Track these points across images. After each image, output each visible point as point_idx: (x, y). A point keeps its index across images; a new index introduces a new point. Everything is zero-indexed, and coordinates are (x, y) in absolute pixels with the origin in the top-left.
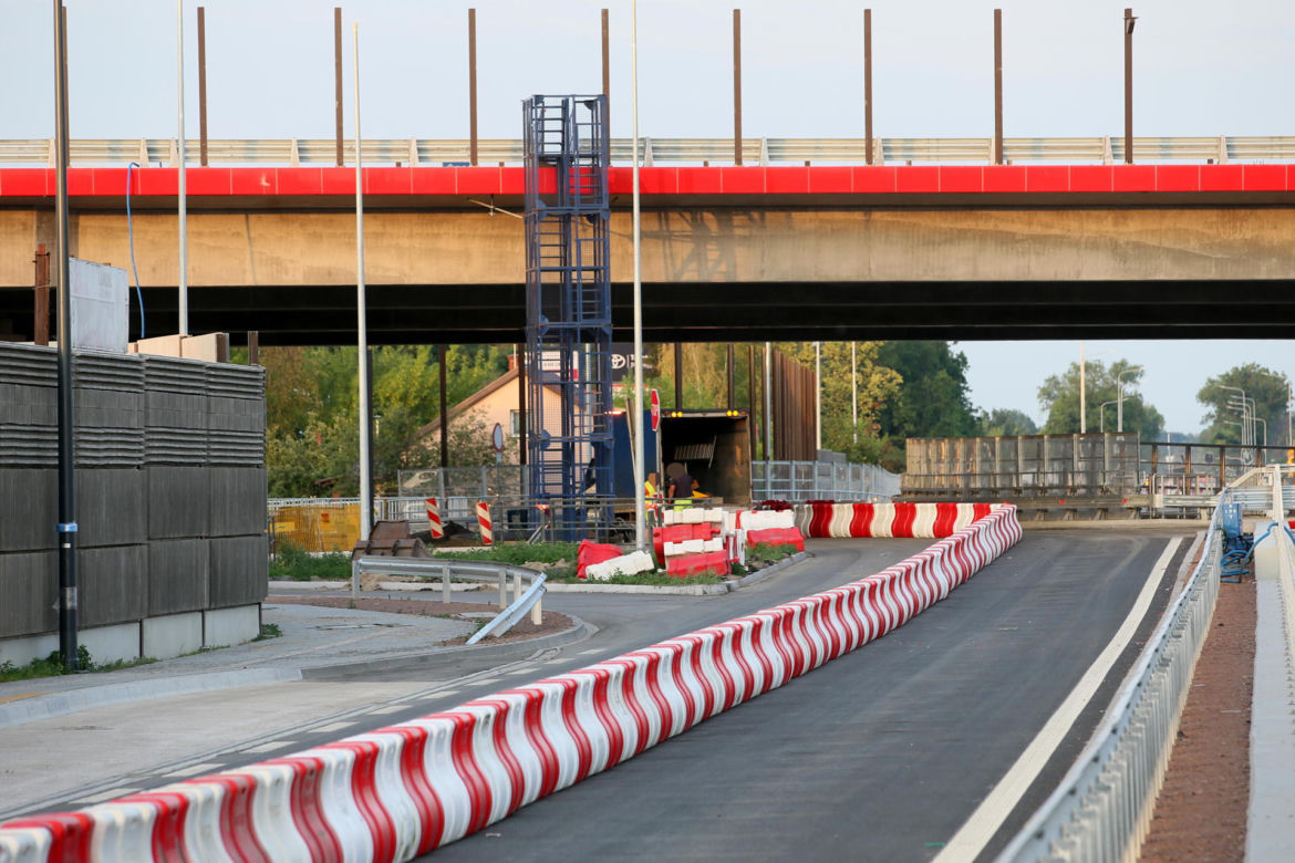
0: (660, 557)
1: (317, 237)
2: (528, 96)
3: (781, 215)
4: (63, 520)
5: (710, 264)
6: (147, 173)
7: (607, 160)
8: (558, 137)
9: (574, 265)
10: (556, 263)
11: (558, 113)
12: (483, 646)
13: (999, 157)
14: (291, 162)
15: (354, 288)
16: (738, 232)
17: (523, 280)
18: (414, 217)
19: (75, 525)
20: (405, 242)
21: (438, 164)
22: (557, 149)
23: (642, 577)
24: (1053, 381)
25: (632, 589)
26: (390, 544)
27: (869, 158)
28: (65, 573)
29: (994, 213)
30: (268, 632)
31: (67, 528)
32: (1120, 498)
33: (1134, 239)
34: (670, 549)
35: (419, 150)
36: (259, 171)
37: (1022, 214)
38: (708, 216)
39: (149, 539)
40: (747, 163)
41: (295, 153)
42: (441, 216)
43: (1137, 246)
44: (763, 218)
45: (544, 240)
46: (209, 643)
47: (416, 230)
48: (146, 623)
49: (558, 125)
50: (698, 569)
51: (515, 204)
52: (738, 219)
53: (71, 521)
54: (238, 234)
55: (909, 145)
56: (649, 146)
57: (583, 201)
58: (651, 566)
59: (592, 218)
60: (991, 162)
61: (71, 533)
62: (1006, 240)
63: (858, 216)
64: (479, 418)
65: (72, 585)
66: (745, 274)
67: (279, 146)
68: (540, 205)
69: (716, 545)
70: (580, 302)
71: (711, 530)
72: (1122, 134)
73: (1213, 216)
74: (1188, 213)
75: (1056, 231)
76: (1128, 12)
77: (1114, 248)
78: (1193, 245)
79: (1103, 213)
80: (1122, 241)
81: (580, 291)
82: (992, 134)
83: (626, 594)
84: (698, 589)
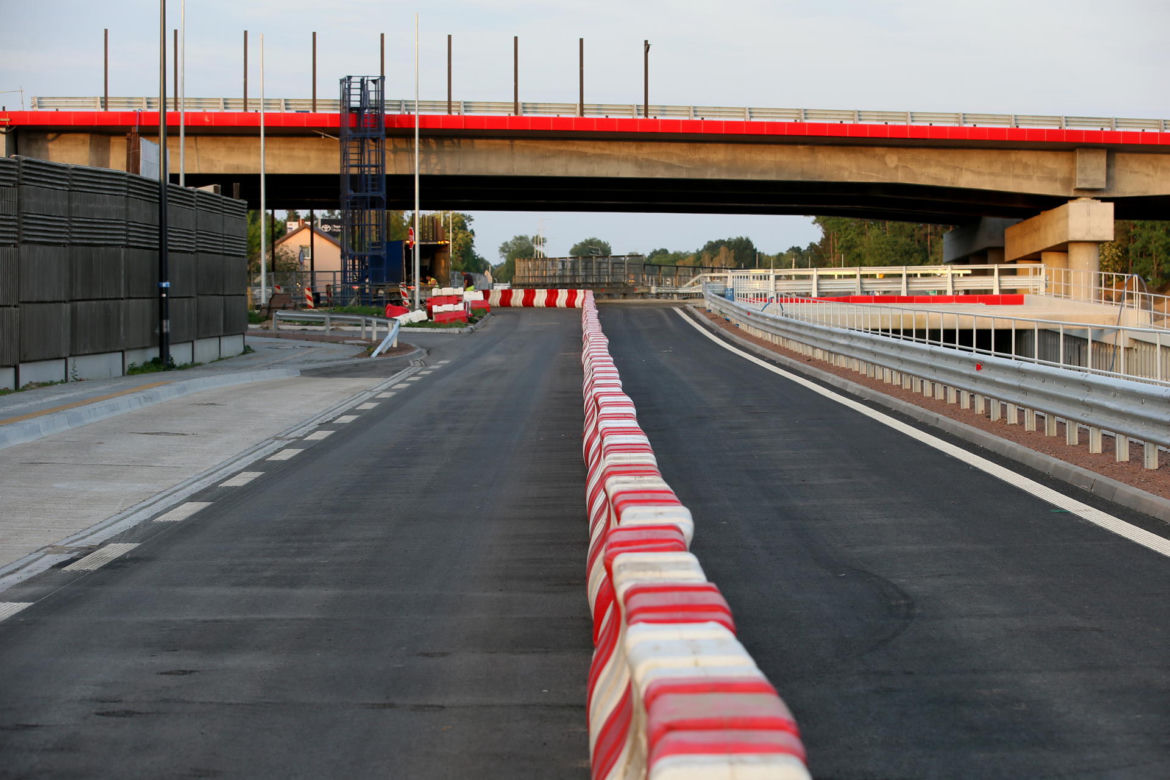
0: (430, 313)
1: (231, 149)
2: (344, 76)
3: (468, 141)
4: (161, 280)
5: (432, 166)
6: (147, 114)
7: (383, 110)
8: (358, 98)
9: (367, 163)
10: (355, 163)
11: (359, 85)
12: (380, 358)
13: (582, 113)
14: (220, 110)
15: (259, 175)
16: (447, 149)
17: (337, 171)
18: (281, 139)
19: (168, 283)
20: (276, 152)
21: (293, 111)
22: (357, 104)
23: (422, 324)
24: (506, 244)
25: (419, 330)
26: (282, 305)
27: (516, 112)
28: (162, 312)
29: (577, 142)
30: (247, 350)
31: (164, 285)
32: (633, 288)
33: (646, 157)
34: (436, 309)
35: (286, 104)
36: (204, 114)
37: (591, 143)
38: (432, 141)
39: (198, 294)
40: (454, 114)
41: (222, 105)
42: (295, 139)
43: (647, 160)
44: (459, 143)
45: (351, 150)
46: (222, 356)
47: (282, 145)
48: (195, 342)
49: (358, 92)
50: (452, 320)
51: (335, 132)
52: (447, 143)
53: (166, 281)
54: (191, 147)
55: (535, 107)
56: (403, 104)
57: (372, 131)
58: (426, 318)
59: (374, 140)
60: (577, 115)
61: (166, 288)
62: (583, 156)
63: (507, 142)
64: (285, 249)
65: (167, 318)
66: (450, 172)
67: (213, 101)
68: (349, 132)
69: (460, 307)
70: (370, 182)
71: (457, 299)
72: (643, 103)
73: (684, 146)
74: (673, 145)
75: (607, 152)
76: (646, 42)
77: (637, 162)
78: (675, 161)
79: (631, 143)
80: (640, 157)
81: (369, 178)
82: (578, 102)
83: (415, 333)
84: (456, 330)
